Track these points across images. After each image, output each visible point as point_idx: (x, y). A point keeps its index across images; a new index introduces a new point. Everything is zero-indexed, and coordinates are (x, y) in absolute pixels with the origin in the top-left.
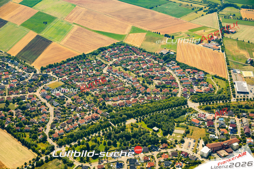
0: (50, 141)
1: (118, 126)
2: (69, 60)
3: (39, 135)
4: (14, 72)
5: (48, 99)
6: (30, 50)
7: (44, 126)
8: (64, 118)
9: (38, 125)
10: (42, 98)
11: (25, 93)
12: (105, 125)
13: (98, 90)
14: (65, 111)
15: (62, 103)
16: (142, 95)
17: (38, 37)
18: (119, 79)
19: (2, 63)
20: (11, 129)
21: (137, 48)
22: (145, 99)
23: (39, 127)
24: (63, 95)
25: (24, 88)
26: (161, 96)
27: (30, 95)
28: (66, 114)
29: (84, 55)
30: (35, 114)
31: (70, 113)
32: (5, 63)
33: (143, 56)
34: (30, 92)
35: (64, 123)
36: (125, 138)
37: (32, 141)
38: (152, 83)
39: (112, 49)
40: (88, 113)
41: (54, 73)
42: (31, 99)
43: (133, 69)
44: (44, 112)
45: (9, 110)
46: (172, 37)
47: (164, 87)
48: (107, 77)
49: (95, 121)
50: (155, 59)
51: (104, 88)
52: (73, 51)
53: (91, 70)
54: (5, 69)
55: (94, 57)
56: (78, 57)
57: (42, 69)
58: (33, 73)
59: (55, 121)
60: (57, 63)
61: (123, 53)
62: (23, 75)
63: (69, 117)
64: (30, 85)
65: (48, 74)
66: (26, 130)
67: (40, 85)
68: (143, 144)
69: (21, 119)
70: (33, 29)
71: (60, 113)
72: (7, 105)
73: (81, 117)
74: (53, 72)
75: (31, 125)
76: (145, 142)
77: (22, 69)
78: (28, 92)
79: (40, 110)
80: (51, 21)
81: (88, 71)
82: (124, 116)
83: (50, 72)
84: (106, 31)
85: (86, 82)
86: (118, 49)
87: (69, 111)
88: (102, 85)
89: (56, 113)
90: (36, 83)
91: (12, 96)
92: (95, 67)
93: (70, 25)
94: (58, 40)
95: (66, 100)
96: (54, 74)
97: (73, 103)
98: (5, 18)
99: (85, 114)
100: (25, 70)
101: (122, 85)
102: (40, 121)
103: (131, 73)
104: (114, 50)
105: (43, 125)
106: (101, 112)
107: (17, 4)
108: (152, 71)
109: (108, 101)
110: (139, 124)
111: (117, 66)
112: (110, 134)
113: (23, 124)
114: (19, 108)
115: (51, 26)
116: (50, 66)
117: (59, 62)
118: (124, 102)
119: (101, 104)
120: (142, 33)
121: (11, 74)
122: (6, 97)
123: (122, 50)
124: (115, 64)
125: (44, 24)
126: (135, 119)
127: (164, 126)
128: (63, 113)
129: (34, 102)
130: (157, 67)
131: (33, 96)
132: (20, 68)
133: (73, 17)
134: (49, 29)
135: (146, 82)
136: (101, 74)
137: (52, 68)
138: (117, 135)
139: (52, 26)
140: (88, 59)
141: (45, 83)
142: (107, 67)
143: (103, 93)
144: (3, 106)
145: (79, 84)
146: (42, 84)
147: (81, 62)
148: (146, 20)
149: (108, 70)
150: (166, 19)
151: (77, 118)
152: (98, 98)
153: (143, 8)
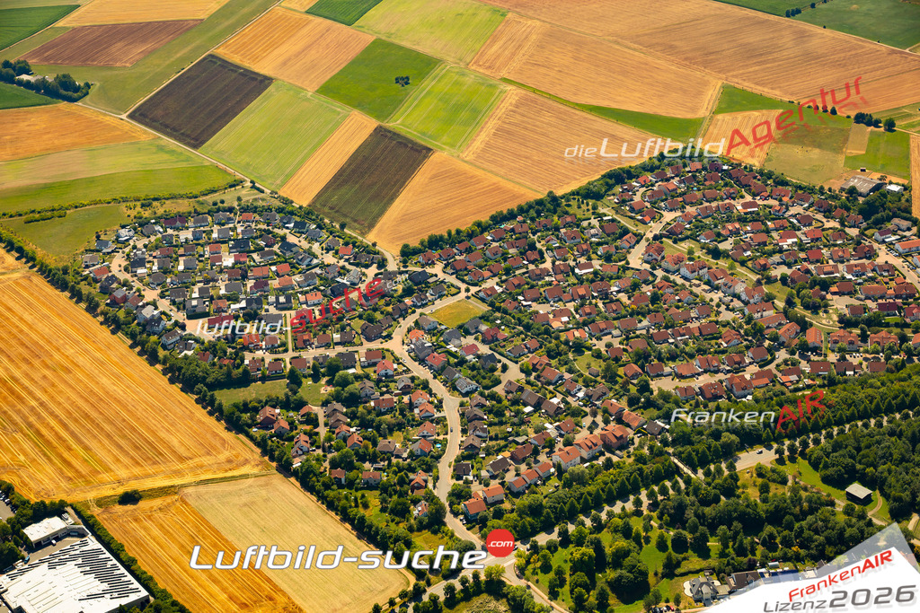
0: (454, 524)
1: (707, 474)
2: (498, 219)
3: (415, 502)
4: (307, 266)
5: (435, 367)
6: (357, 183)
7: (428, 469)
8: (501, 439)
9: (409, 465)
10: (415, 361)
11: (351, 343)
12: (658, 471)
13: (616, 332)
14: (499, 414)
15: (486, 382)
16: (788, 356)
17: (380, 132)
18: (691, 293)
19: (264, 230)
20: (315, 475)
21: (751, 170)
22: (803, 372)
23: (413, 470)
24: (490, 352)
25: (349, 325)
26: (866, 359)
27: (369, 350)
28: (506, 423)
29: (554, 200)
30: (393, 421)
31: (522, 422)
32: (276, 230)
33: (776, 203)
34: (369, 339)
35: (500, 457)
36: (740, 525)
37: (390, 524)
38: (826, 306)
39: (657, 176)
40: (587, 421)
41: (449, 268)
42: (374, 364)
43: (745, 251)
44: (427, 414)
45: (300, 404)
46: (885, 125)
47: (874, 322)
48: (646, 282)
49: (618, 452)
50: (828, 213)
51: (639, 325)
52: (510, 186)
53: (583, 255)
54: (276, 254)
55: (590, 207)
56: (530, 206)
57: (407, 253)
58: (373, 270)
59: (466, 448)
60: (458, 232)
61: (699, 190)
62: (340, 274)
63: (518, 435)
64: (369, 312)
65: (429, 270)
66: (367, 483)
67: (404, 314)
68: (814, 552)
69: (345, 440)
70: (360, 104)
71: (483, 419)
72: (294, 386)
73: (561, 435)
74: (446, 266)
75: (382, 463)
77: (337, 253)
78: (364, 340)
79: (411, 406)
80: (422, 75)
81: (575, 260)
82: (727, 437)
83: (433, 263)
84: (624, 107)
85: (570, 301)
86: (677, 176)
87: (518, 413)
88: (631, 315)
89: (468, 420)
90: (387, 305)
91: (310, 354)
92: (599, 244)
93: (491, 86)
94: (452, 146)
95: (500, 369)
96: (449, 270)
97: (528, 383)
98: (262, 68)
99: (577, 425)
100: (347, 257)
101: (708, 316)
102: (416, 447)
103: (739, 269)
104: (662, 181)
105: (426, 464)
106: (636, 417)
107: (297, 16)
108: (818, 261)
109: (658, 376)
110: (789, 470)
111: (682, 240)
112: (681, 508)
113: (355, 458)
114: (337, 397)
115: (425, 92)
116: (434, 243)
117: (466, 225)
118: (721, 382)
119: (633, 389)
120: (764, 111)
121: (299, 273)
122: (287, 357)
123: (694, 177)
124: (673, 234)
125: (399, 86)
126: (769, 448)
127: (891, 480)
128: (496, 420)
129: (386, 375)
130: (838, 242)
131: (382, 354)
132: (328, 250)
133: (498, 57)
134: (416, 102)
135: (799, 305)
136: (624, 271)
137: (442, 249)
138: (707, 510)
139: (429, 93)
140: (567, 213)
141: (419, 307)
142: (643, 244)
143: (639, 345)
144: (279, 388)
145: (542, 309)
146: (410, 311)
147: (545, 226)
148: (774, 60)
149: (646, 257)
150: (853, 52)
151: (548, 439)
152: (621, 363)
153: (760, 14)
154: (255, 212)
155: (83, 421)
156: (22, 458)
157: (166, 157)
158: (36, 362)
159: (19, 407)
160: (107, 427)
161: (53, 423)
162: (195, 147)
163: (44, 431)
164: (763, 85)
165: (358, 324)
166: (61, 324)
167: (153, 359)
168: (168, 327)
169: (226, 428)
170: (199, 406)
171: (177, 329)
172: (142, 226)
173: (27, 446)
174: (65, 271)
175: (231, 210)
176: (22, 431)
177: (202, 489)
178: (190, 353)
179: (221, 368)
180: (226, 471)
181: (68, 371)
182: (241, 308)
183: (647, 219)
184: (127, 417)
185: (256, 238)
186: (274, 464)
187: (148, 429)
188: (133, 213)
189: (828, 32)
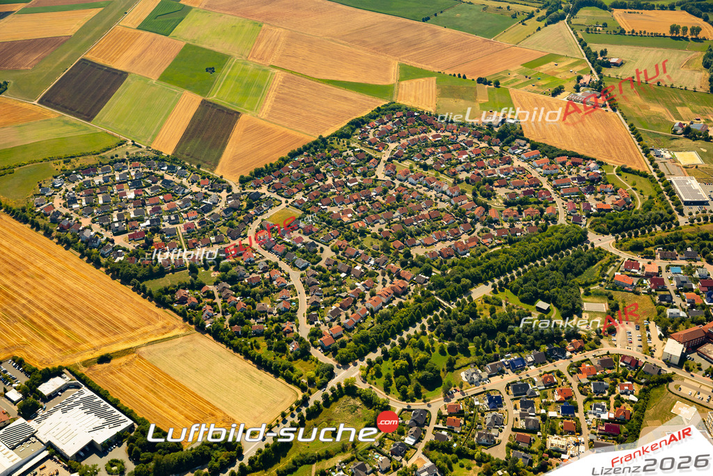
0: (316, 353)
1: (458, 305)
2: (293, 155)
3: (289, 342)
4: (182, 194)
5: (279, 253)
6: (199, 137)
7: (292, 319)
8: (332, 295)
9: (279, 318)
10: (266, 250)
11: (223, 242)
12: (430, 306)
13: (382, 221)
14: (326, 280)
15: (313, 260)
16: (482, 227)
17: (204, 103)
18: (418, 192)
19: (149, 173)
20: (222, 331)
21: (430, 115)
22: (493, 236)
23: (282, 321)
24: (311, 241)
25: (218, 230)
26: (524, 225)
28: (331, 285)
29: (324, 140)
30: (261, 290)
31: (342, 284)
32: (156, 172)
33: (449, 134)
34: (234, 239)
35: (334, 307)
36: (486, 335)
37: (276, 357)
38: (495, 194)
39: (379, 121)
40: (380, 279)
41: (271, 188)
42: (241, 255)
43: (441, 164)
44: (282, 284)
45: (201, 286)
46: (494, 84)
47: (523, 203)
48: (391, 188)
49: (403, 297)
50: (480, 138)
51: (394, 215)
52: (294, 133)
53: (349, 174)
54: (161, 188)
55: (345, 143)
56: (311, 146)
57: (243, 181)
58: (224, 194)
59: (312, 304)
60: (271, 165)
61: (405, 128)
62: (205, 198)
63: (341, 292)
64: (230, 221)
65: (259, 191)
66: (255, 332)
67: (251, 220)
68: (528, 345)
69: (235, 306)
70: (188, 87)
71: (318, 284)
72: (194, 274)
73: (367, 290)
74: (269, 187)
75: (262, 319)
76: (531, 341)
77: (199, 184)
78: (230, 240)
79: (271, 280)
80: (222, 66)
81: (346, 177)
82: (465, 281)
83: (261, 186)
84: (347, 80)
85: (350, 204)
86: (390, 121)
87: (338, 278)
88: (388, 209)
89: (309, 287)
90: (239, 215)
92: (357, 166)
93: (264, 70)
94: (252, 110)
95: (319, 250)
96: (271, 190)
97: (338, 258)
98: (120, 65)
99: (375, 282)
100: (206, 186)
101: (431, 206)
102: (281, 306)
103: (441, 176)
104: (382, 124)
105: (290, 316)
106: (408, 273)
107: (132, 31)
108: (482, 168)
109: (413, 246)
110: (501, 296)
111: (403, 160)
112: (449, 328)
113: (244, 317)
114: (223, 279)
115: (226, 76)
116: (258, 173)
117: (275, 160)
118: (450, 246)
119: (401, 256)
120: (426, 78)
121: (178, 199)
123: (400, 121)
124: (398, 157)
125: (209, 73)
126: (487, 284)
127: (560, 297)
128: (325, 284)
129: (250, 261)
130: (491, 155)
132: (193, 183)
133: (264, 52)
134: (222, 83)
135: (479, 195)
136: (376, 182)
137: (264, 176)
138: (464, 327)
139: (228, 77)
140: (332, 148)
141: (259, 215)
142: (382, 164)
143: (397, 228)
144: (185, 277)
145: (335, 210)
146: (254, 218)
147: (322, 157)
148: (423, 48)
149: (386, 172)
150: (464, 42)
151: (361, 293)
152: (389, 240)
153: (408, 20)
154: (139, 161)
155: (61, 311)
156: (24, 339)
157: (71, 128)
158: (19, 273)
159: (14, 305)
160: (78, 313)
161: (40, 313)
162: (89, 120)
163: (35, 320)
164: (421, 62)
165: (224, 230)
166: (29, 246)
167: (98, 265)
168: (103, 243)
169: (156, 306)
170: (135, 293)
171: (108, 243)
172: (68, 176)
173: (26, 331)
174: (24, 210)
175: (123, 161)
176: (20, 321)
177: (150, 348)
178: (122, 258)
179: (145, 267)
180: (163, 334)
181: (42, 278)
182: (147, 226)
183: (380, 148)
184: (89, 305)
185: (145, 178)
186: (193, 326)
187: (105, 311)
188: (60, 167)
189: (448, 30)
